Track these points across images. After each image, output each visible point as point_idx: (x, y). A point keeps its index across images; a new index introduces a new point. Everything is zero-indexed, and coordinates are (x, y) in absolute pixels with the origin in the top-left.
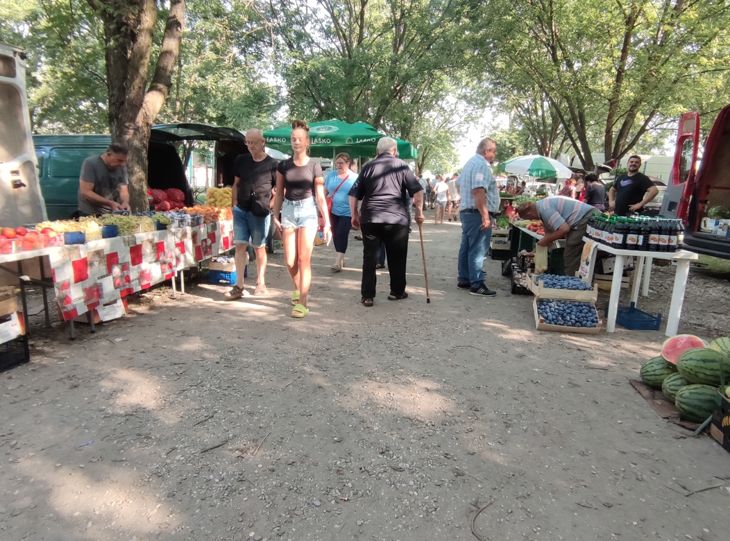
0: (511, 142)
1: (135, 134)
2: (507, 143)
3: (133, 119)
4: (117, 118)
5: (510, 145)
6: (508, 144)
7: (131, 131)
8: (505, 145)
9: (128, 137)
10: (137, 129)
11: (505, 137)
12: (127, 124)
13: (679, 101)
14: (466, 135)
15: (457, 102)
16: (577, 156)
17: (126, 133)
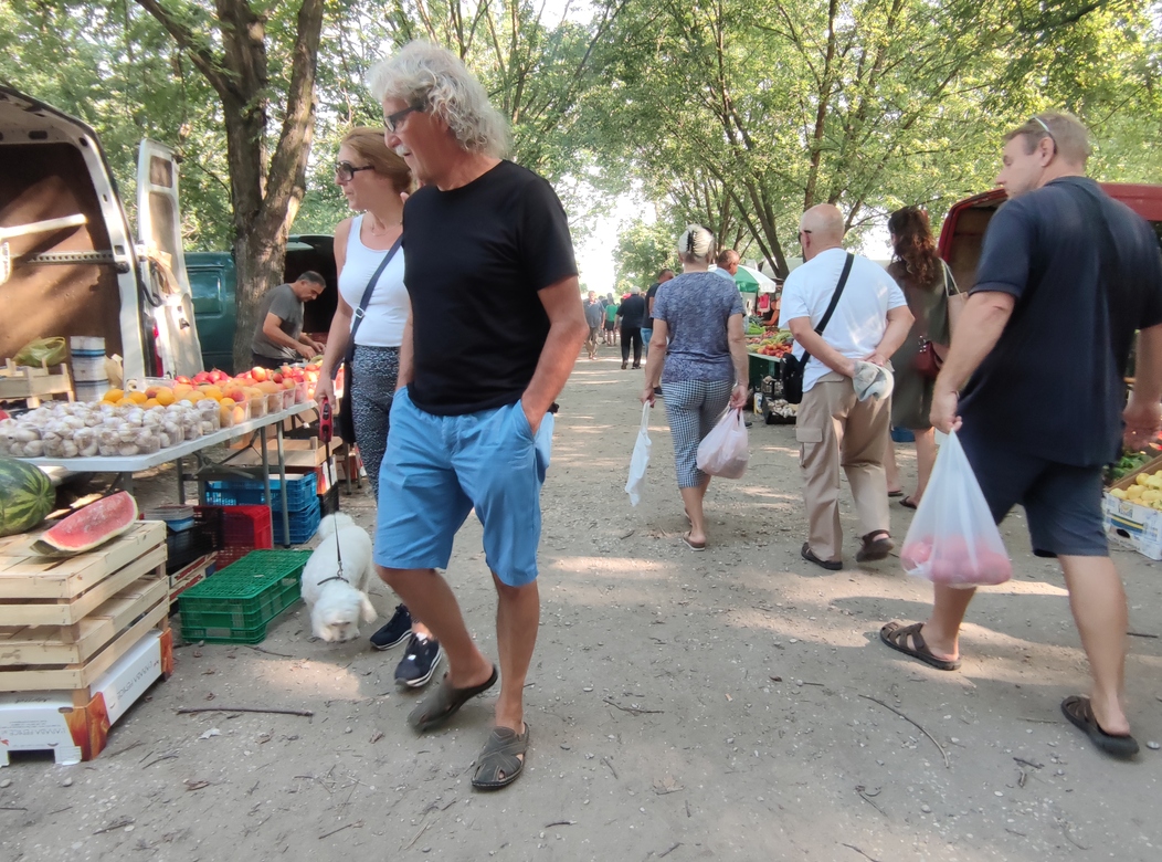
0: (661, 242)
1: (273, 253)
2: (656, 244)
3: (272, 235)
4: (250, 233)
5: (661, 246)
6: (658, 246)
7: (269, 250)
8: (652, 247)
9: (264, 258)
10: (275, 248)
11: (652, 235)
12: (264, 241)
13: (891, 191)
14: (593, 233)
15: (577, 185)
16: (767, 262)
17: (261, 253)
